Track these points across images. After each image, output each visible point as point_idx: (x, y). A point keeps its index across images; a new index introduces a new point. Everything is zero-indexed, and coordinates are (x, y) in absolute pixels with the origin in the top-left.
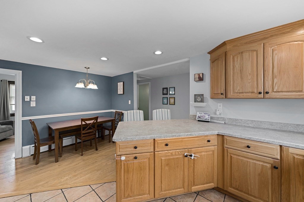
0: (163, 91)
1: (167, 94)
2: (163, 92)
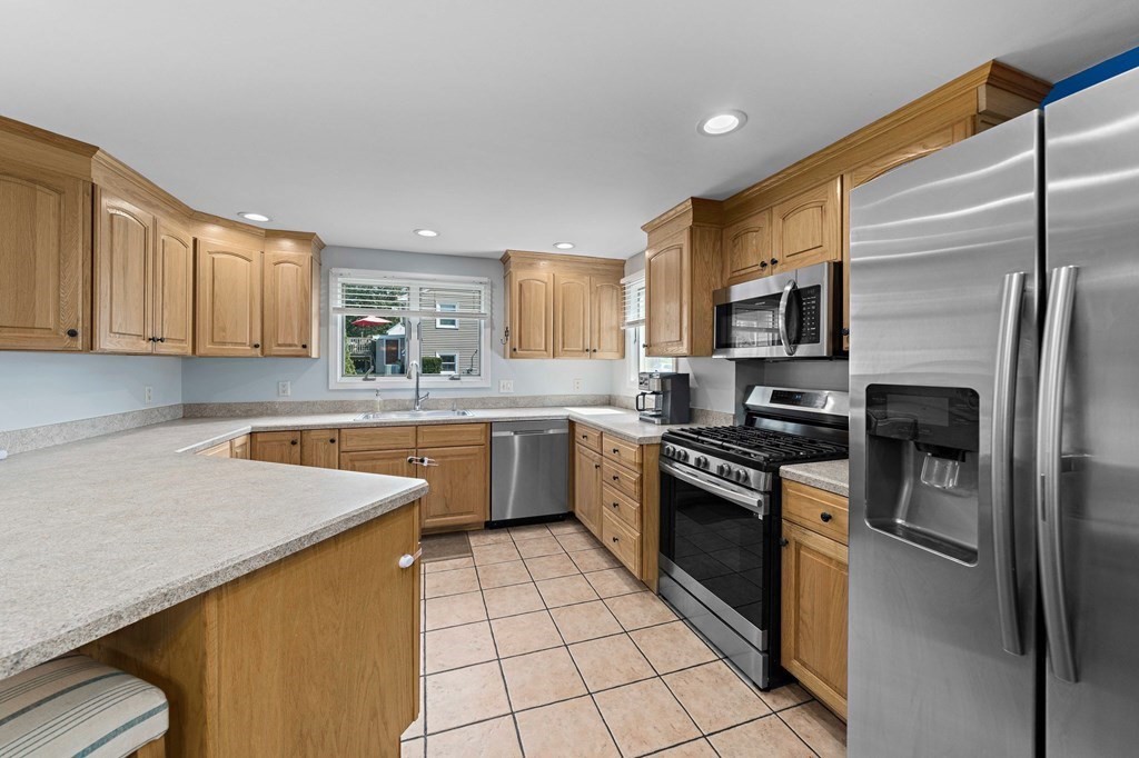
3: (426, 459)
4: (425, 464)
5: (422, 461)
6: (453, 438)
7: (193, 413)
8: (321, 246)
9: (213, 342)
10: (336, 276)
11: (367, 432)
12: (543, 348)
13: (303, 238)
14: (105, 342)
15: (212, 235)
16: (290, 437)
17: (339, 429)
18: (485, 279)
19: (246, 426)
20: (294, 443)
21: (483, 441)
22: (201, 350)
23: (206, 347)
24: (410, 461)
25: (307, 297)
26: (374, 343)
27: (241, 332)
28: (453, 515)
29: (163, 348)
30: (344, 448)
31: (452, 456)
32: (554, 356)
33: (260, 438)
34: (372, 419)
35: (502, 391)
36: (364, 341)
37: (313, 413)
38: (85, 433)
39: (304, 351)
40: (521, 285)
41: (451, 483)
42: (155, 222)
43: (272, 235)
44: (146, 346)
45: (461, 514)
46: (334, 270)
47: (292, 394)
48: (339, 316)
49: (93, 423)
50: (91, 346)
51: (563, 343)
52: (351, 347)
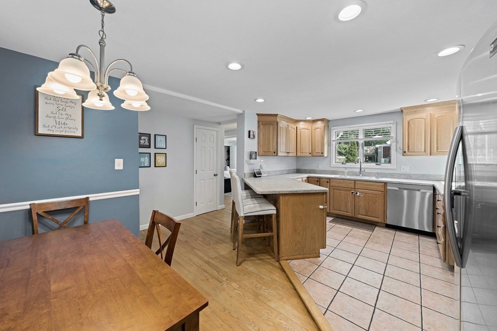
0: (140, 139)
1: (149, 147)
2: (140, 142)
3: (358, 193)
4: (358, 195)
5: (357, 193)
6: (371, 187)
7: (298, 171)
8: (328, 121)
9: (300, 153)
10: (333, 130)
11: (338, 181)
12: (423, 150)
13: (322, 120)
14: (280, 154)
15: (301, 125)
16: (317, 179)
17: (330, 179)
18: (392, 122)
19: (307, 175)
20: (318, 181)
21: (383, 190)
22: (298, 155)
23: (299, 154)
24: (352, 193)
25: (323, 138)
26: (377, 149)
27: (306, 149)
28: (369, 216)
29: (290, 155)
30: (331, 185)
31: (369, 194)
32: (430, 154)
33: (310, 179)
34: (343, 177)
35: (402, 170)
36: (372, 148)
37: (326, 174)
38: (278, 173)
39: (322, 155)
40: (409, 122)
41: (368, 204)
42: (288, 125)
43: (314, 121)
44: (286, 154)
45: (373, 217)
46: (332, 128)
47: (321, 168)
48: (334, 143)
49: (279, 171)
50: (277, 155)
51: (437, 148)
52: (366, 151)
